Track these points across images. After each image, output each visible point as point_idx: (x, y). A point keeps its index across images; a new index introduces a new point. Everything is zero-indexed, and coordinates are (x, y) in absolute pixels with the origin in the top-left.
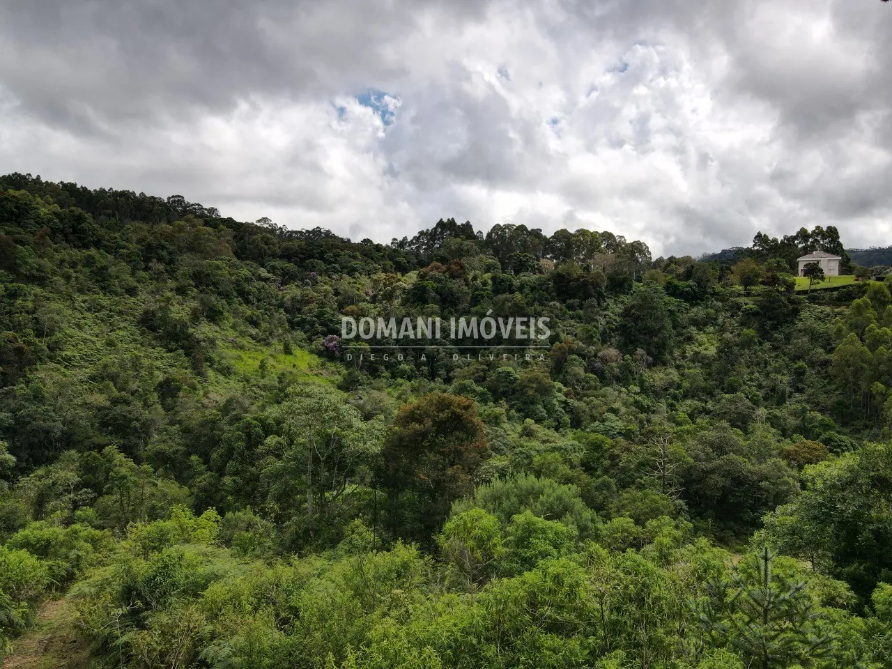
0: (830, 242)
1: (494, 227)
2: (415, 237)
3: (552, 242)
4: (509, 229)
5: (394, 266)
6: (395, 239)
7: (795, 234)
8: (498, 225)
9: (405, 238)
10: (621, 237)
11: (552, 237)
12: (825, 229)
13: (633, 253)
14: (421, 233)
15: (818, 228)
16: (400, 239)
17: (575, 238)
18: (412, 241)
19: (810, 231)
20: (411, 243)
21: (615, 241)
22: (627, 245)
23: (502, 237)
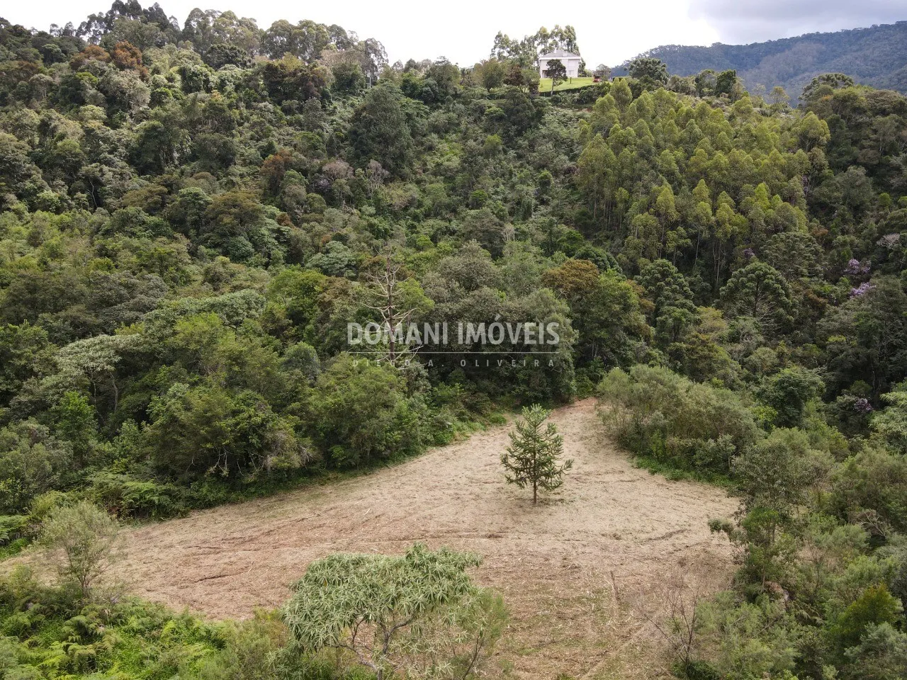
0: (568, 45)
1: (192, 12)
2: (83, 24)
3: (269, 36)
4: (214, 17)
5: (42, 56)
6: (54, 25)
7: (534, 34)
8: (197, 10)
9: (69, 24)
10: (352, 32)
11: (271, 30)
12: (564, 29)
13: (368, 54)
14: (92, 18)
15: (557, 27)
16: (62, 26)
17: (297, 31)
18: (80, 28)
19: (549, 32)
20: (80, 31)
21: (346, 37)
22: (359, 44)
23: (203, 27)
